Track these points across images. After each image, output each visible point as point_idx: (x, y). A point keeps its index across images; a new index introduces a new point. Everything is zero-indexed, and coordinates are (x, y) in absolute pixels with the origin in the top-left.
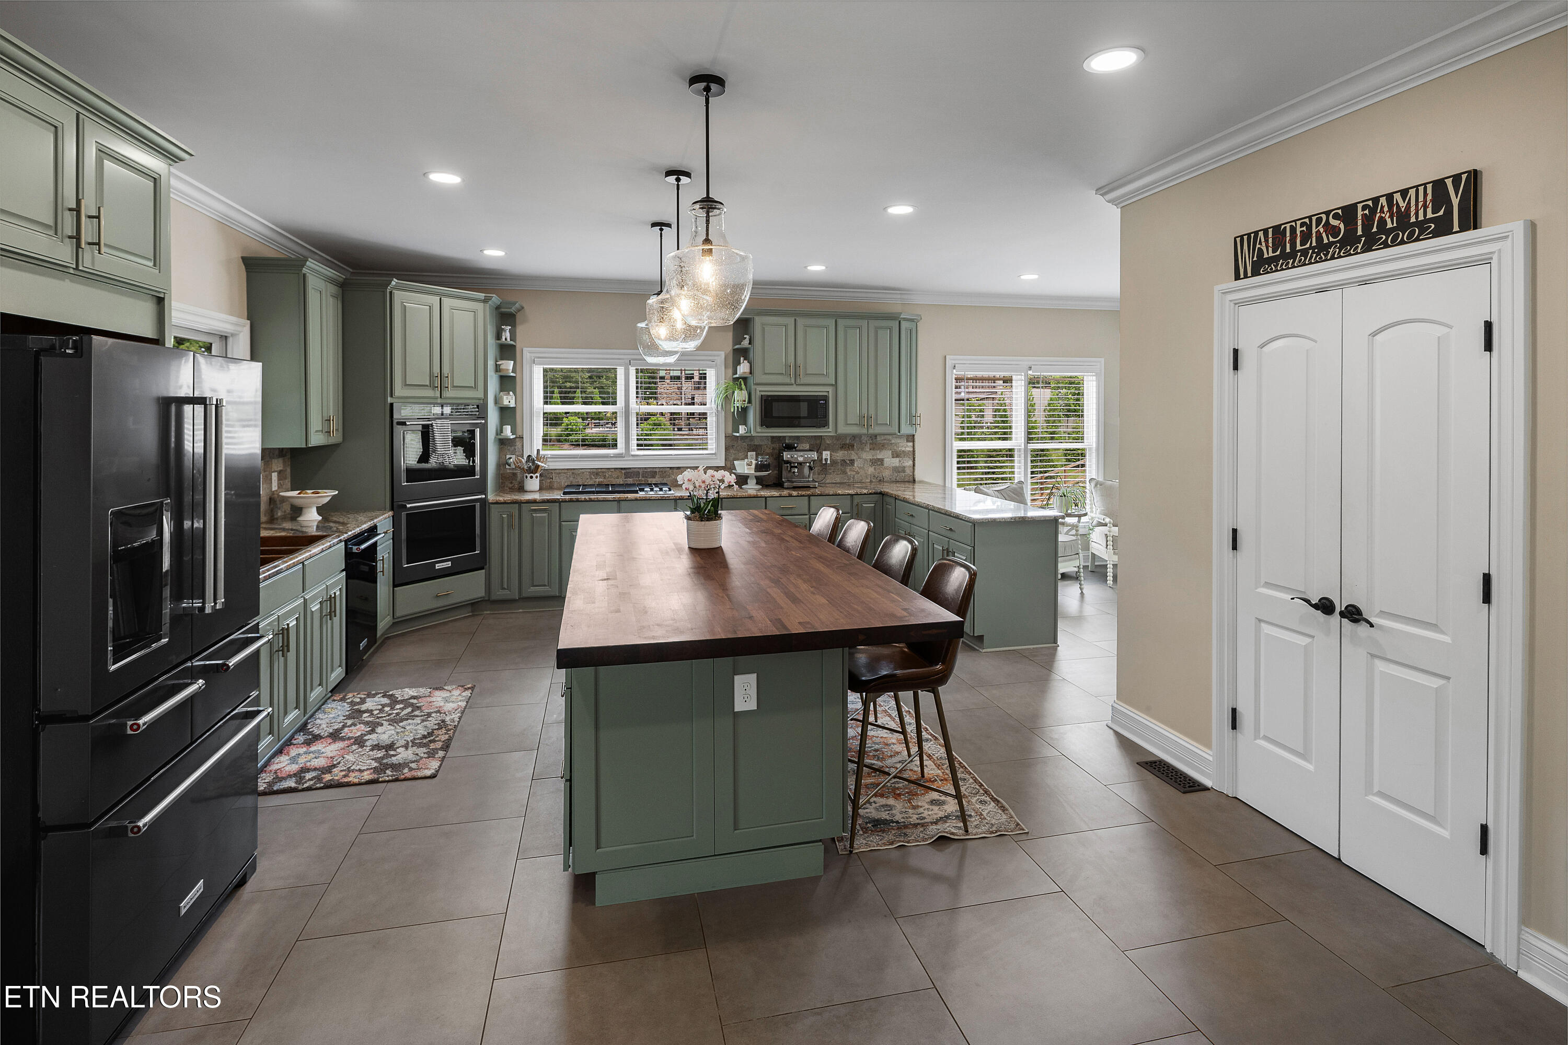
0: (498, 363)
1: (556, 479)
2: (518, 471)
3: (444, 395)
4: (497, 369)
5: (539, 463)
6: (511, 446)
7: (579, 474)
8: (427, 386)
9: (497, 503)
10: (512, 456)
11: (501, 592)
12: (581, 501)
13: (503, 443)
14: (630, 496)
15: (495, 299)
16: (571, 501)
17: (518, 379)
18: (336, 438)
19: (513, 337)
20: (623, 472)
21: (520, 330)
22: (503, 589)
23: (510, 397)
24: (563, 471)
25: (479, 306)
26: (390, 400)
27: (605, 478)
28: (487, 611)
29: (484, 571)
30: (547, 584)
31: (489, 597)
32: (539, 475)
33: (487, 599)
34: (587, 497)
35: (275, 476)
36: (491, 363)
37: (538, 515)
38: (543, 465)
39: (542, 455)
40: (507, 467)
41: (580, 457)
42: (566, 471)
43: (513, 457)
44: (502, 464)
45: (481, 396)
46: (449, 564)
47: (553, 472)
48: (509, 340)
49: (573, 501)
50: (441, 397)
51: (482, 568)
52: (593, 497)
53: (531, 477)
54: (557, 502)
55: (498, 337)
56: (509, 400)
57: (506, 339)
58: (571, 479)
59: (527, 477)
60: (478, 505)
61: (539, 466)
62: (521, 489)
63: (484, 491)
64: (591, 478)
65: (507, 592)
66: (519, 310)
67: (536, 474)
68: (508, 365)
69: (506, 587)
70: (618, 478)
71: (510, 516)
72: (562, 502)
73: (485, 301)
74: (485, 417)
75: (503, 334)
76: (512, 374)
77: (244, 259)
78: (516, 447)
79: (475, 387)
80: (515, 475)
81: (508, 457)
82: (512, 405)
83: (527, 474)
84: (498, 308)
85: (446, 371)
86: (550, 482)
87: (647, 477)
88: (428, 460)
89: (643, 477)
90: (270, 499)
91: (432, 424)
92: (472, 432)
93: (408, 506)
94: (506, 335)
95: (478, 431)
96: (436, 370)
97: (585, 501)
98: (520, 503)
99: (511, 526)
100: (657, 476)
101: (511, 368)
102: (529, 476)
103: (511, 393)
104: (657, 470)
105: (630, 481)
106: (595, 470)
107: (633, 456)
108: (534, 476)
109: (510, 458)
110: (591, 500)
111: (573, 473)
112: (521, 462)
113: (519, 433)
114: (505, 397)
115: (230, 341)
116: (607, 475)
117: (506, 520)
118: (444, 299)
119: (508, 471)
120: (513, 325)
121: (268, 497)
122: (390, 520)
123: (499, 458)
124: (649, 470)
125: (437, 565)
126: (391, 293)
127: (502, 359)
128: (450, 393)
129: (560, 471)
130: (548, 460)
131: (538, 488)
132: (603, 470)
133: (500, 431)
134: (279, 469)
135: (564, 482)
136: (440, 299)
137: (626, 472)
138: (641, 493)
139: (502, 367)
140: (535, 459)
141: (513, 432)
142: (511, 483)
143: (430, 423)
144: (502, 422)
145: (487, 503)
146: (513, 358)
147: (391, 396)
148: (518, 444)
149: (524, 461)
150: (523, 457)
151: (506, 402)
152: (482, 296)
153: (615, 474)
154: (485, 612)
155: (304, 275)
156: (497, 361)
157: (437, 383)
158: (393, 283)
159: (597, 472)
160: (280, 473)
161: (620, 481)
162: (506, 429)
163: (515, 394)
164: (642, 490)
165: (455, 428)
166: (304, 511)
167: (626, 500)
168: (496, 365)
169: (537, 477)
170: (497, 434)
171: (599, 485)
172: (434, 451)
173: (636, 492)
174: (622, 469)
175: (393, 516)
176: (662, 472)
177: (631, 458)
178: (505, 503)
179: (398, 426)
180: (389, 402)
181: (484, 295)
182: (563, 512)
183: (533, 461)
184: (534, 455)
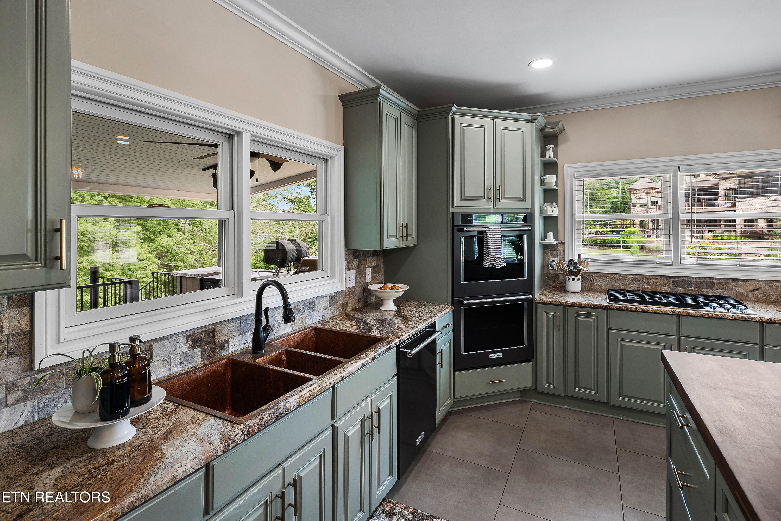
0: (542, 178)
1: (596, 283)
2: (560, 273)
3: (496, 205)
4: (542, 182)
5: (581, 267)
6: (553, 250)
7: (620, 279)
8: (482, 197)
9: (543, 303)
10: (554, 259)
11: (547, 386)
12: (632, 311)
13: (546, 247)
14: (694, 312)
15: (541, 120)
16: (620, 309)
17: (560, 193)
18: (411, 241)
19: (555, 155)
20: (671, 280)
21: (561, 149)
22: (549, 383)
23: (553, 208)
24: (604, 275)
25: (527, 126)
26: (451, 210)
27: (649, 285)
28: (534, 399)
29: (531, 363)
30: (593, 388)
31: (536, 387)
32: (580, 278)
33: (534, 388)
34: (639, 307)
35: (369, 271)
36: (537, 179)
37: (583, 319)
38: (584, 268)
39: (583, 259)
40: (550, 268)
41: (622, 263)
42: (606, 275)
43: (556, 259)
44: (545, 266)
45: (528, 205)
46: (500, 355)
47: (593, 275)
48: (552, 156)
49: (622, 310)
50: (494, 207)
51: (529, 361)
52: (647, 307)
53: (573, 280)
54: (604, 309)
55: (543, 155)
56: (552, 210)
57: (549, 157)
58: (612, 283)
59: (569, 279)
60: (525, 303)
61: (581, 269)
62: (563, 289)
63: (531, 291)
64: (634, 284)
65: (552, 387)
66: (561, 132)
67: (578, 277)
68: (551, 179)
69: (551, 382)
70: (665, 285)
71: (556, 317)
72: (610, 309)
73: (532, 121)
74: (532, 225)
75: (547, 152)
76: (555, 187)
77: (340, 97)
78: (558, 251)
79: (523, 198)
80: (557, 275)
81: (551, 259)
82: (555, 214)
83: (569, 277)
84: (543, 129)
85: (498, 184)
86: (591, 284)
87: (701, 288)
88: (483, 262)
89: (696, 287)
90: (364, 289)
91: (486, 232)
92: (521, 238)
93: (465, 302)
94: (550, 153)
95: (525, 238)
96: (490, 183)
97: (637, 311)
98: (565, 306)
99: (556, 326)
100: (715, 287)
101: (554, 182)
102: (571, 278)
103: (554, 204)
104: (715, 281)
105: (680, 290)
106: (638, 277)
107: (684, 264)
108: (576, 278)
109: (553, 261)
110: (643, 311)
111: (614, 278)
112: (563, 265)
113: (561, 239)
114: (549, 207)
115: (330, 162)
116: (652, 282)
117: (551, 320)
118: (497, 121)
119: (551, 272)
120: (556, 146)
121: (362, 288)
122: (451, 314)
123: (543, 260)
124: (704, 280)
125: (490, 355)
126: (452, 119)
127: (545, 174)
128: (501, 204)
129: (601, 275)
130: (589, 264)
131: (579, 289)
132: (647, 277)
133: (544, 237)
134: (373, 265)
135: (605, 285)
136: (493, 122)
137: (675, 281)
138: (707, 308)
139: (546, 181)
140: (577, 263)
141: (556, 238)
142: (554, 282)
143: (484, 229)
144: (546, 230)
145: (534, 303)
146: (556, 173)
147: (453, 207)
148: (560, 248)
149: (566, 264)
150: (564, 260)
151: (549, 212)
152: (528, 116)
153: (661, 282)
154: (533, 400)
155: (380, 102)
156: (541, 176)
157: (491, 195)
158: (454, 109)
159: (640, 278)
160: (374, 269)
161: (668, 289)
162: (550, 236)
163: (557, 204)
164: (707, 304)
165: (505, 234)
166: (385, 302)
167: (688, 315)
168: (541, 179)
169: (578, 280)
170: (542, 240)
171: (645, 292)
172: (488, 255)
173: (701, 307)
174: (669, 277)
175: (453, 311)
176: (722, 283)
177: (681, 266)
178: (550, 304)
179: (458, 233)
180: (451, 211)
181: (531, 115)
182: (611, 320)
183: (575, 265)
184: (576, 258)
